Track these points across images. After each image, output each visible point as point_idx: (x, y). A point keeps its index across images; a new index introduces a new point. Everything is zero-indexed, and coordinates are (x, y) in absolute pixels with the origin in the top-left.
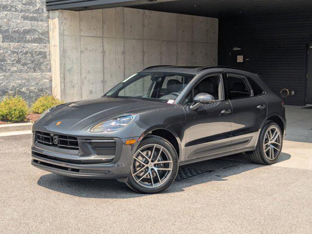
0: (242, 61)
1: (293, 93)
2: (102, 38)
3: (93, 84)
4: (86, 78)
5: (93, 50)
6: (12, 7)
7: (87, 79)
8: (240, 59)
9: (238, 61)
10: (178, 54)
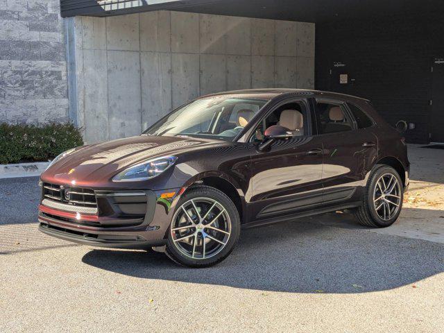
0: (346, 82)
1: (412, 126)
2: (140, 52)
3: (125, 113)
4: (115, 105)
5: (125, 68)
6: (13, 13)
7: (118, 107)
8: (344, 79)
9: (341, 82)
10: (252, 72)
